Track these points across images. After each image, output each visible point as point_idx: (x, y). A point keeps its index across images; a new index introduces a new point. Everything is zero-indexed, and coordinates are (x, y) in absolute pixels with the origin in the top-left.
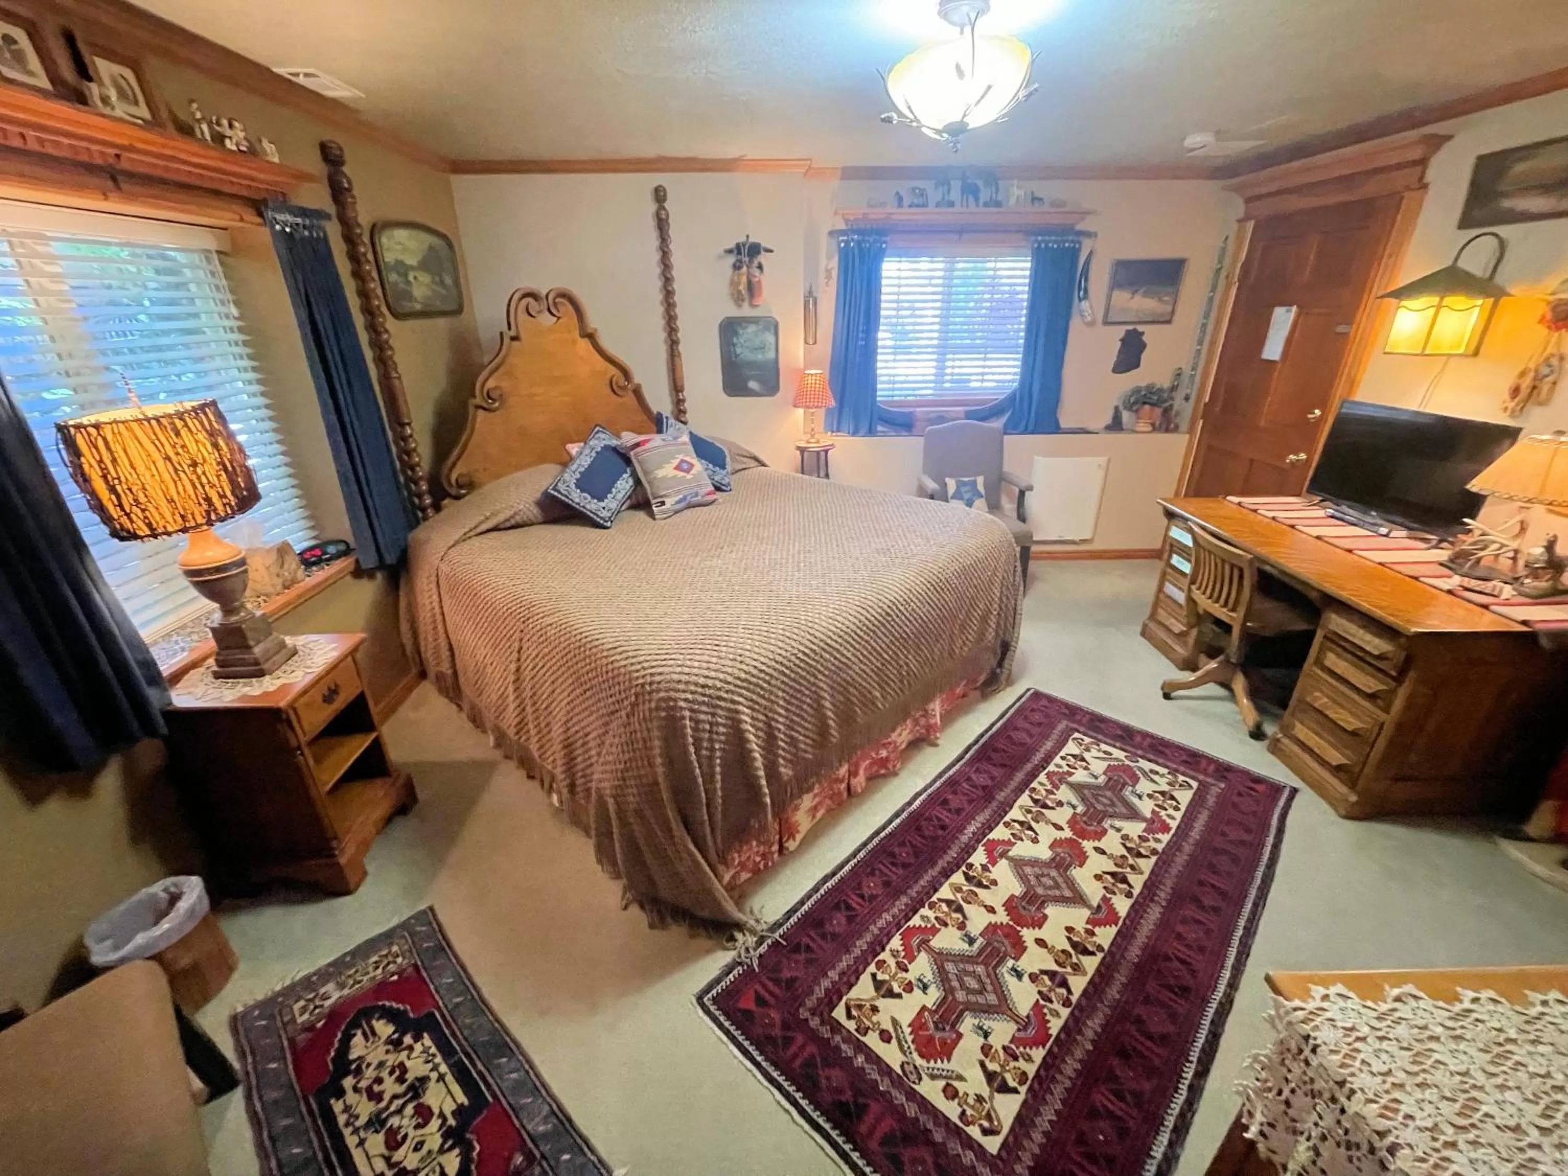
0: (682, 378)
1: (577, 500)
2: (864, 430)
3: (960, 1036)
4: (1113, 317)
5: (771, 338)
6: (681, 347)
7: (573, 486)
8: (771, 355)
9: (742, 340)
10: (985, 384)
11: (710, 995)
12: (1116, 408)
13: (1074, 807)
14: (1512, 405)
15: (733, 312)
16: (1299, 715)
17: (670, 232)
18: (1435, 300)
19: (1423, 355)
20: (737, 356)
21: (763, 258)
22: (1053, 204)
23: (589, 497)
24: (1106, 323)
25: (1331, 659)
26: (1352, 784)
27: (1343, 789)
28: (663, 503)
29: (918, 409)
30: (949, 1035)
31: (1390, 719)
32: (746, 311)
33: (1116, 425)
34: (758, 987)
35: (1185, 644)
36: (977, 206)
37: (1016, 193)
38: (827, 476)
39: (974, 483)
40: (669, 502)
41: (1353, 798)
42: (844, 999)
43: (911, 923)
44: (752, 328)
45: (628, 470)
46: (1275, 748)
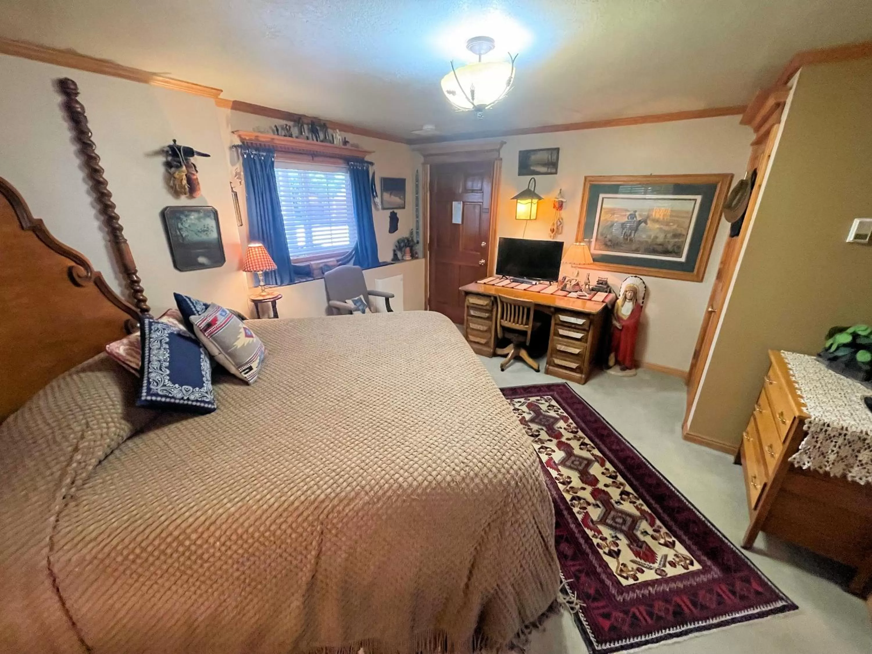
0: (133, 262)
1: (180, 396)
2: (287, 282)
3: (644, 542)
4: (386, 206)
5: (211, 223)
6: (125, 234)
7: (170, 384)
8: (214, 235)
9: (187, 226)
10: (334, 244)
11: (595, 644)
12: (394, 251)
13: (543, 429)
14: (552, 235)
15: (172, 202)
16: (554, 355)
17: (90, 126)
18: (530, 201)
19: (530, 219)
20: (183, 239)
21: (195, 160)
22: (352, 145)
23: (190, 388)
24: (384, 209)
25: (562, 332)
26: (581, 373)
27: (578, 375)
28: (251, 368)
29: (312, 263)
30: (644, 545)
31: (588, 345)
32: (183, 201)
33: (396, 259)
34: (596, 612)
35: (489, 347)
36: (317, 140)
37: (338, 137)
38: (276, 316)
39: (361, 299)
40: (254, 365)
41: (583, 376)
42: (615, 574)
43: (580, 519)
44: (193, 216)
45: (201, 350)
46: (547, 372)
